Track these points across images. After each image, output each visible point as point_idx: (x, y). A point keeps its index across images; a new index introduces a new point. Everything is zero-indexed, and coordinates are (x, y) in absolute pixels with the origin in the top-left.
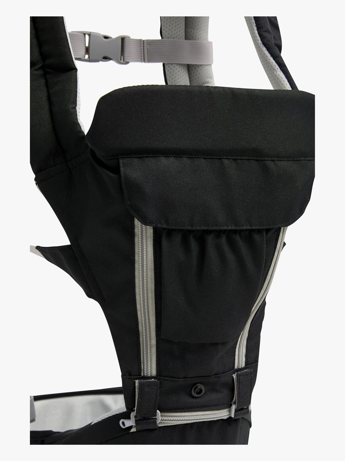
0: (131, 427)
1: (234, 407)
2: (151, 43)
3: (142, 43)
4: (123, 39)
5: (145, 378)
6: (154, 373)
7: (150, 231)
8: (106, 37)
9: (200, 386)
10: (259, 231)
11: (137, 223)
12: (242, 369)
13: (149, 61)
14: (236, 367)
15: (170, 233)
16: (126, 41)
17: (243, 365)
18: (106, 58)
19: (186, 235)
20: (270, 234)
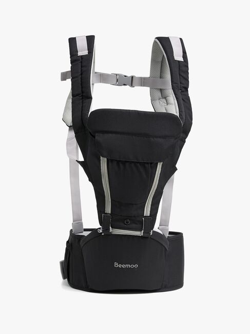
0: (102, 233)
1: (143, 231)
2: (145, 78)
3: (141, 78)
4: (132, 77)
5: (106, 214)
6: (110, 213)
7: (106, 159)
8: (125, 76)
9: (128, 220)
10: (148, 163)
11: (101, 157)
12: (147, 217)
13: (144, 86)
14: (145, 215)
15: (112, 161)
16: (134, 78)
17: (149, 215)
18: (125, 85)
19: (118, 162)
20: (152, 165)
